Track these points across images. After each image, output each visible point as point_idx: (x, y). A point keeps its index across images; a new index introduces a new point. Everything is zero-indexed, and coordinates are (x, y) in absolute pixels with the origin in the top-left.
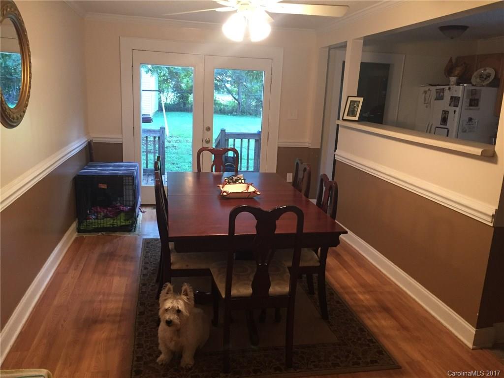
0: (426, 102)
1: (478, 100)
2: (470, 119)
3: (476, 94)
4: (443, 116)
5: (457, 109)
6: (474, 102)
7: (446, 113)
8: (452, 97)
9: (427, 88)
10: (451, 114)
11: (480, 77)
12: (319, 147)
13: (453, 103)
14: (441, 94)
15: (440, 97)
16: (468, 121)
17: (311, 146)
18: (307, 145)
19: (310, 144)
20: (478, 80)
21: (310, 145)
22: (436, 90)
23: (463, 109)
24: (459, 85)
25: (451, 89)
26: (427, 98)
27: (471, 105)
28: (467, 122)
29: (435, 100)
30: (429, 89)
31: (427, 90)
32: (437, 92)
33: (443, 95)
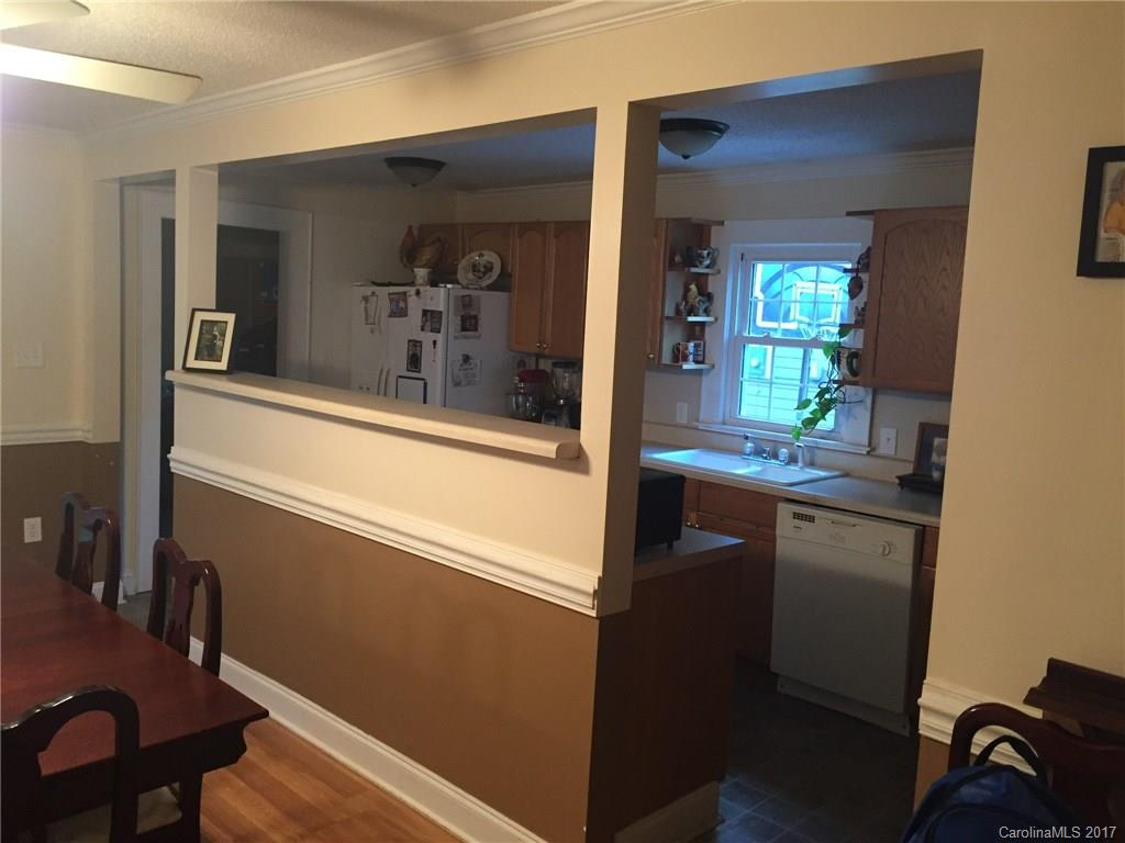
0: (371, 320)
1: (475, 318)
2: (466, 359)
3: (470, 305)
4: (411, 352)
5: (440, 338)
6: (469, 323)
7: (415, 345)
8: (425, 312)
9: (368, 290)
10: (427, 348)
11: (474, 271)
12: (118, 440)
13: (428, 324)
14: (402, 304)
15: (399, 312)
16: (461, 362)
17: (91, 439)
18: (78, 436)
19: (89, 431)
20: (470, 276)
21: (90, 436)
22: (390, 294)
23: (451, 337)
24: (436, 286)
25: (421, 295)
26: (371, 313)
27: (464, 329)
28: (461, 365)
29: (390, 316)
30: (373, 293)
31: (370, 293)
32: (391, 300)
33: (406, 307)
